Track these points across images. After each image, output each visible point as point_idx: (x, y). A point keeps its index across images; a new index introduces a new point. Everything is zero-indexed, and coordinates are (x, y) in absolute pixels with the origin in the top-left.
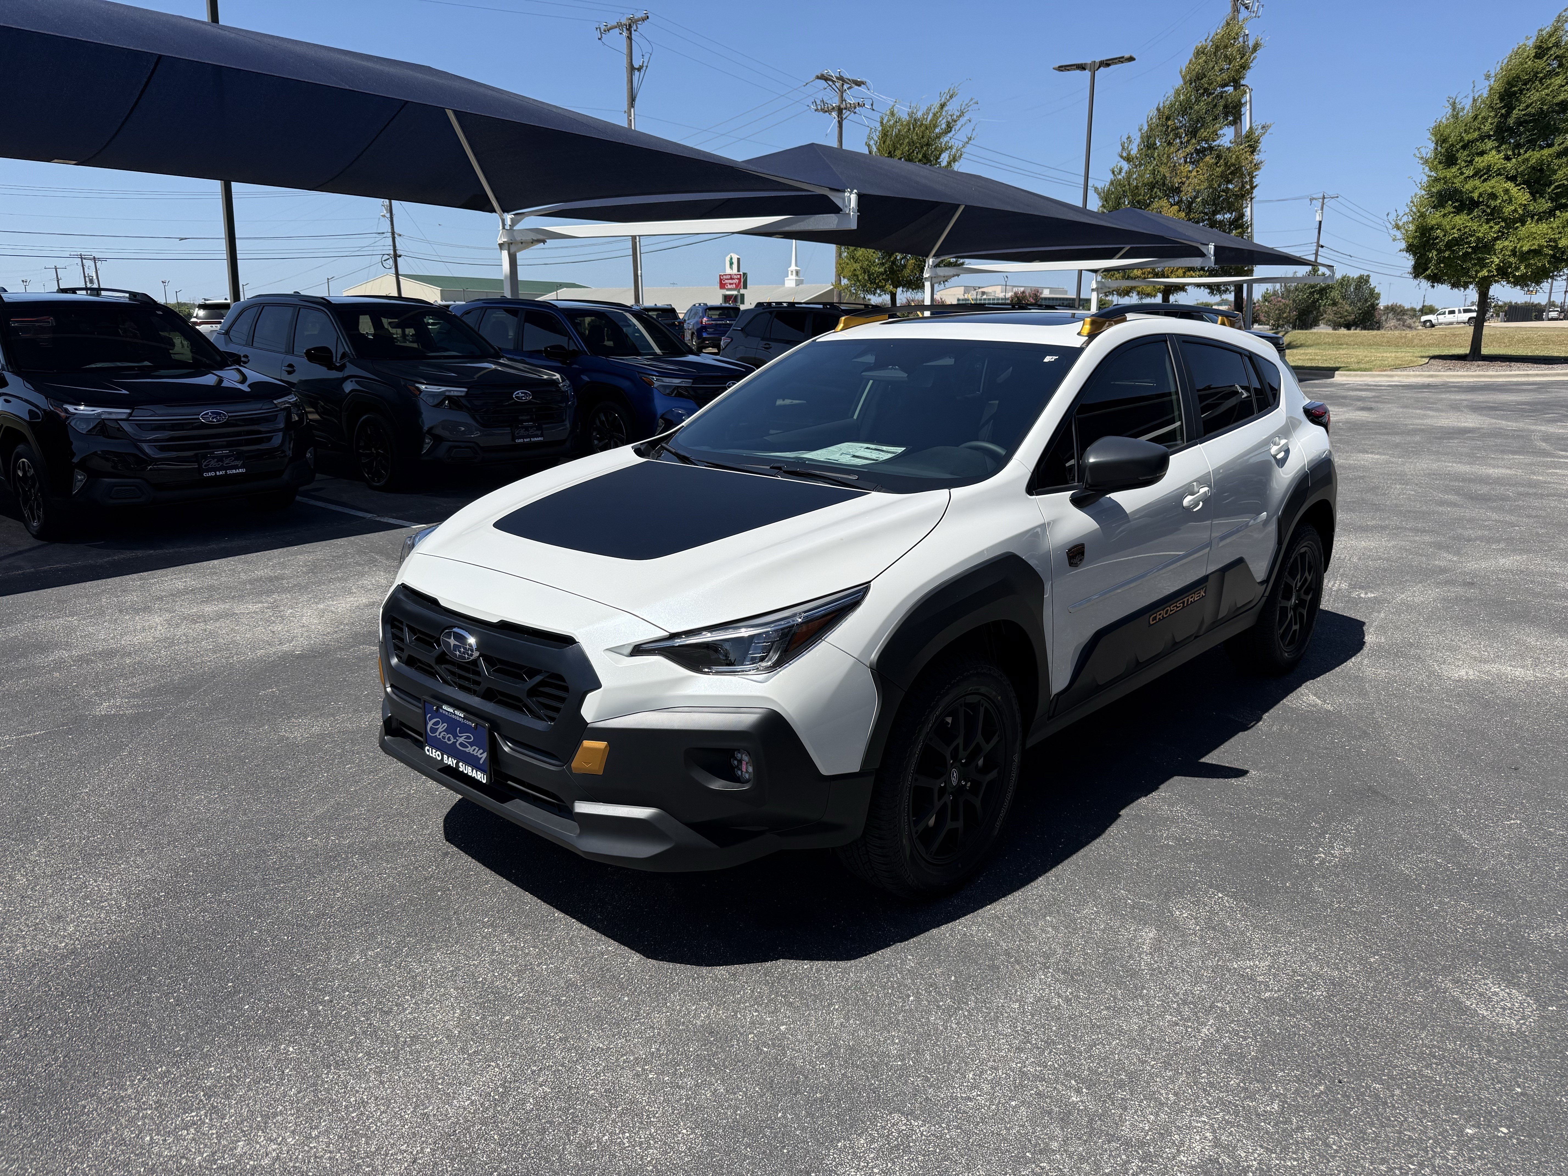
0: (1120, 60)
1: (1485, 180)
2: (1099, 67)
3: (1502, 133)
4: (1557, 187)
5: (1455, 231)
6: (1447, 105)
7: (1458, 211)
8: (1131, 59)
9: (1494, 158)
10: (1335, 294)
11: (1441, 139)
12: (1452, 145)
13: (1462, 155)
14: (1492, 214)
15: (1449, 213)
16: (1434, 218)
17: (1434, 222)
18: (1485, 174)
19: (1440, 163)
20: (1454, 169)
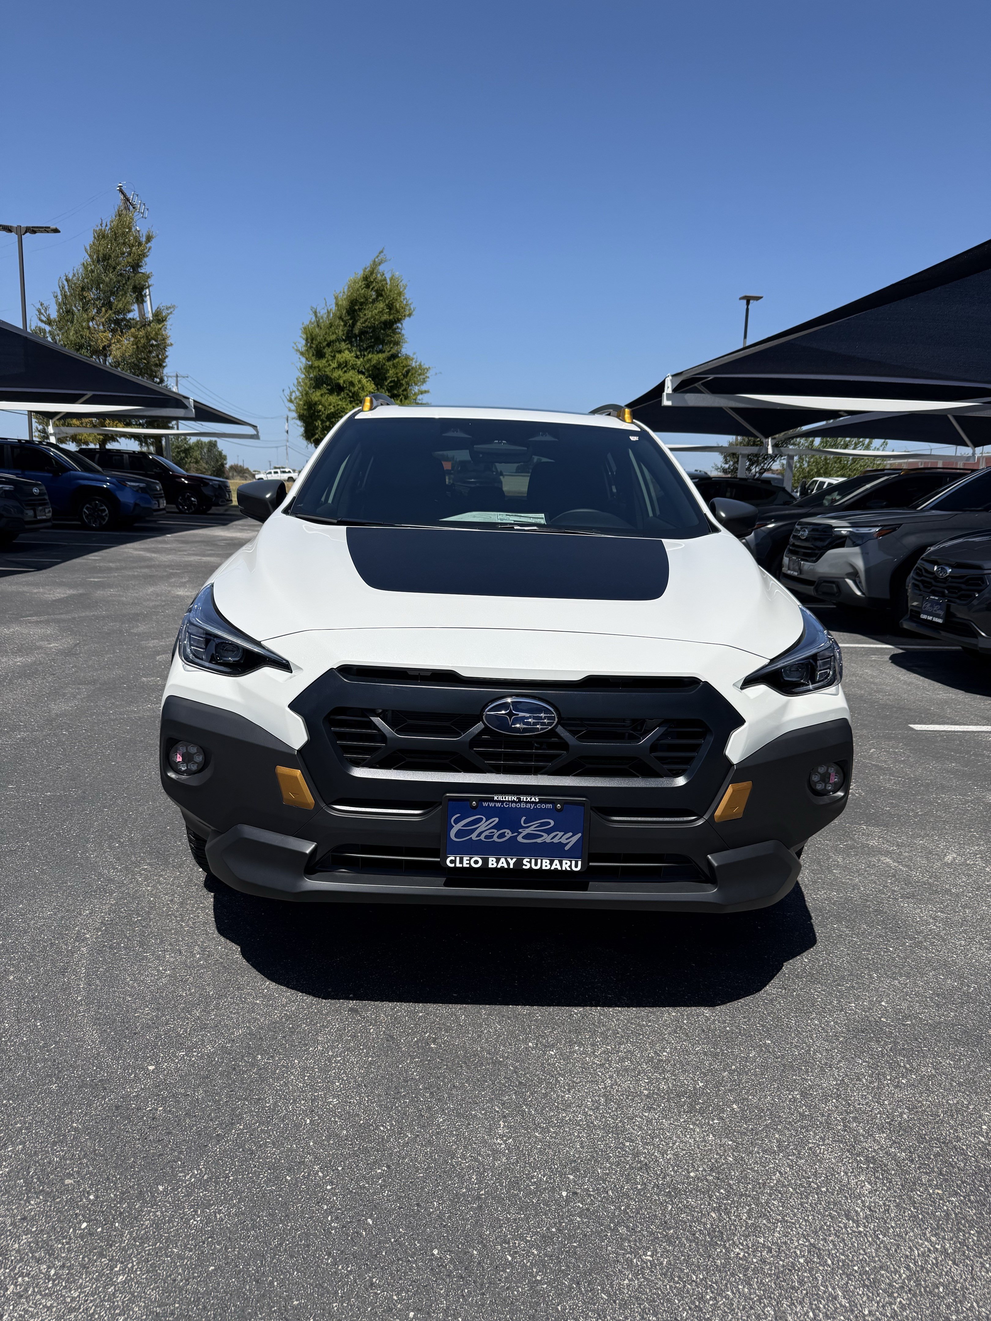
0: (46, 230)
1: (345, 372)
2: (26, 232)
3: (350, 337)
4: (391, 382)
5: (332, 407)
6: (311, 313)
7: (331, 392)
8: (56, 231)
9: (347, 356)
10: (197, 454)
11: (311, 338)
12: (320, 343)
13: (328, 351)
14: (352, 397)
15: (325, 393)
16: (316, 396)
17: (316, 399)
18: (343, 366)
19: (313, 355)
20: (324, 361)
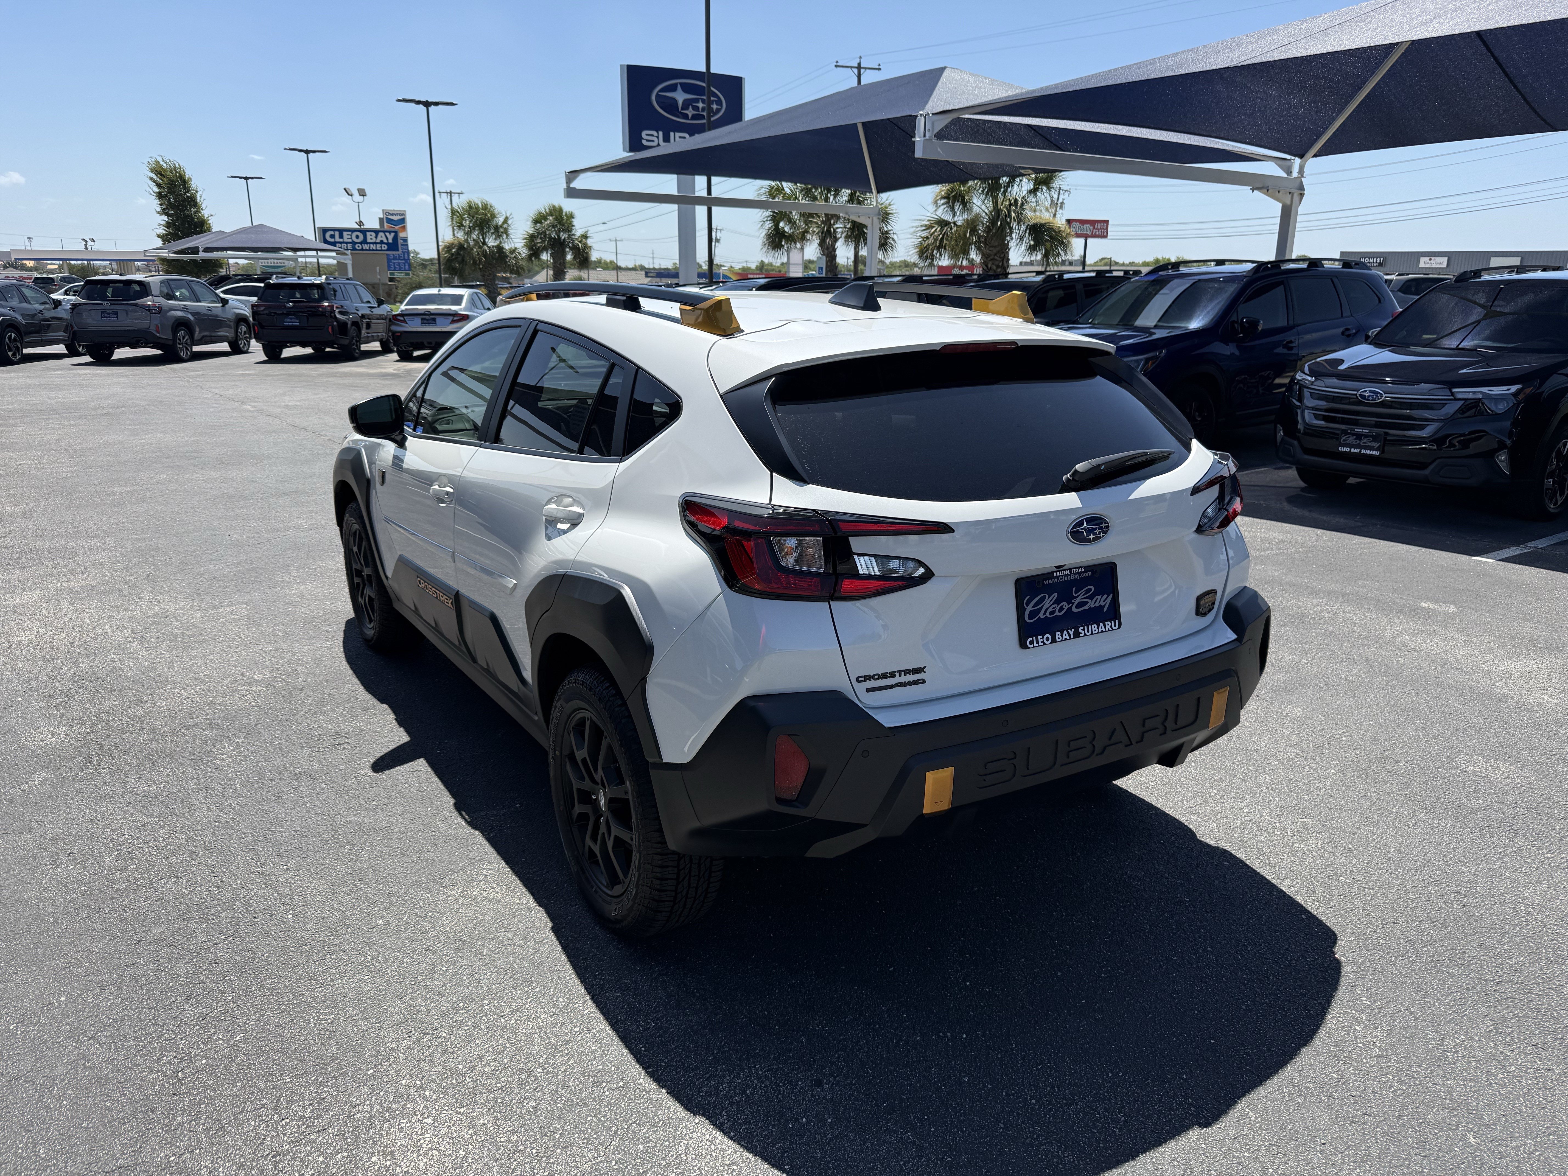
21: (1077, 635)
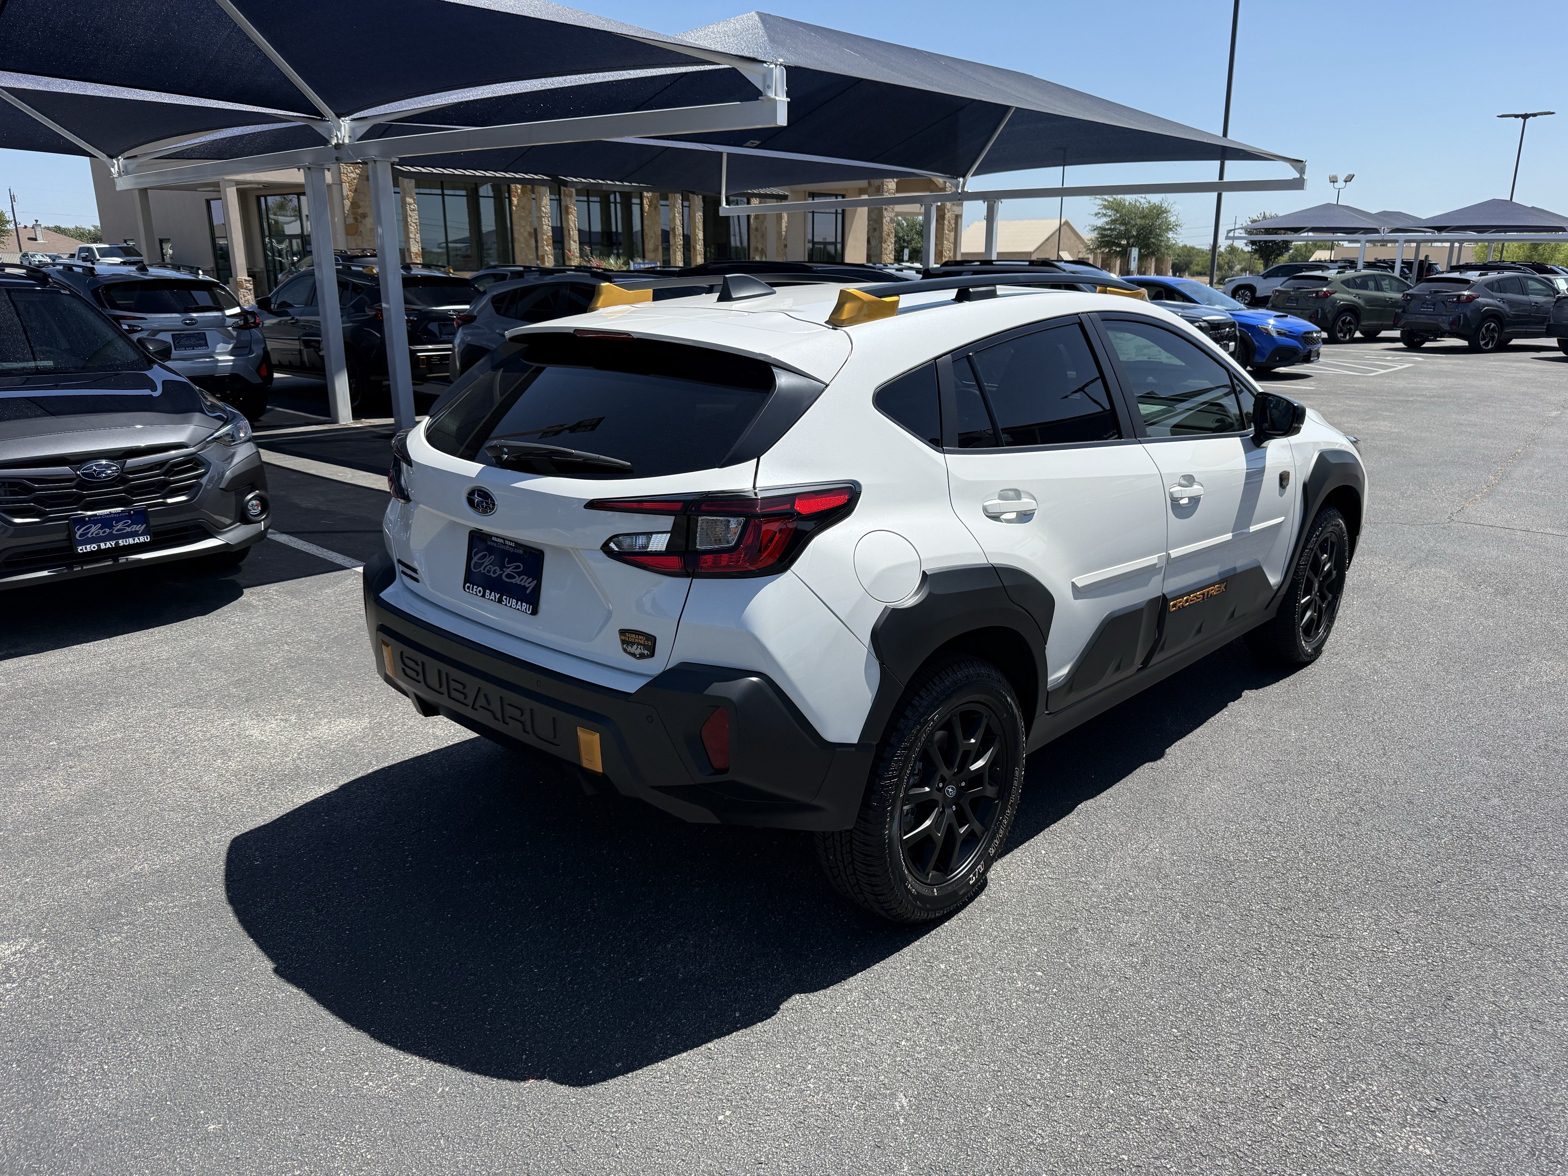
21: (500, 601)
